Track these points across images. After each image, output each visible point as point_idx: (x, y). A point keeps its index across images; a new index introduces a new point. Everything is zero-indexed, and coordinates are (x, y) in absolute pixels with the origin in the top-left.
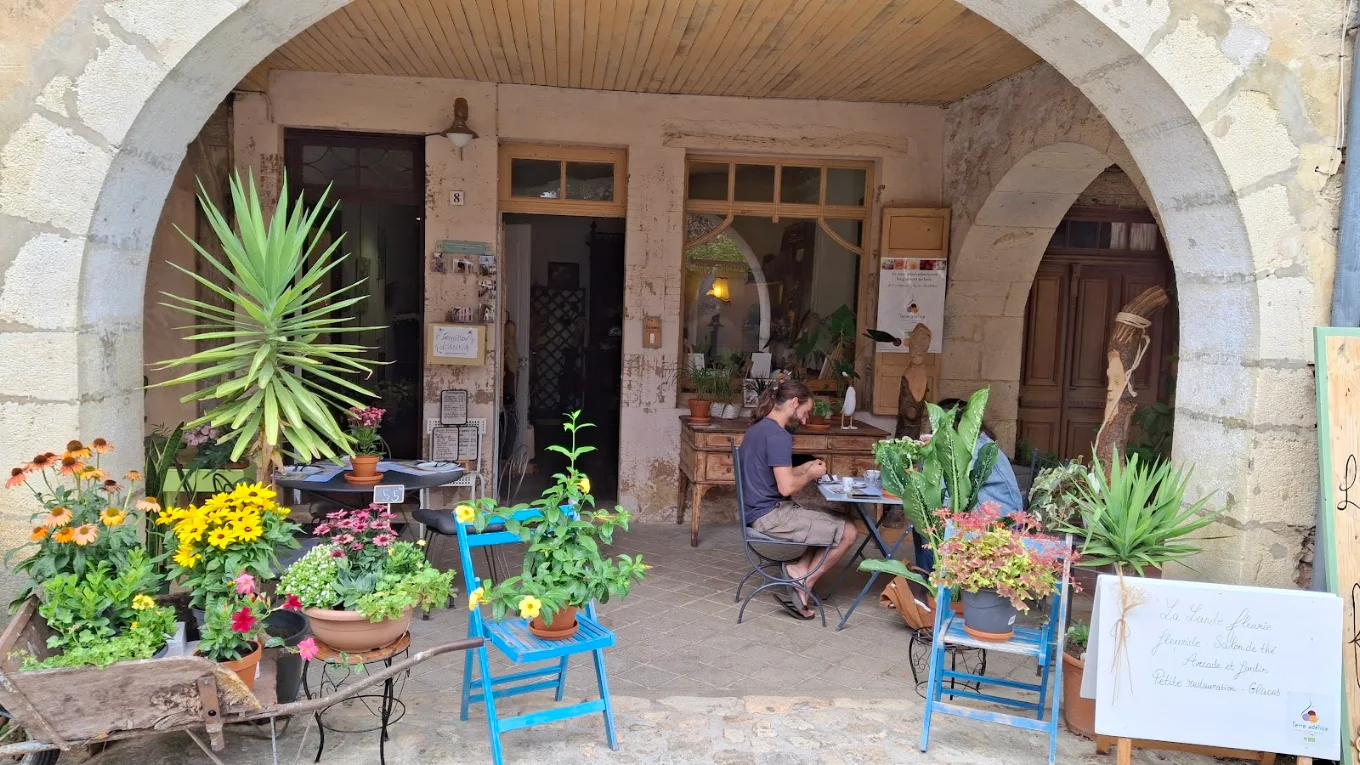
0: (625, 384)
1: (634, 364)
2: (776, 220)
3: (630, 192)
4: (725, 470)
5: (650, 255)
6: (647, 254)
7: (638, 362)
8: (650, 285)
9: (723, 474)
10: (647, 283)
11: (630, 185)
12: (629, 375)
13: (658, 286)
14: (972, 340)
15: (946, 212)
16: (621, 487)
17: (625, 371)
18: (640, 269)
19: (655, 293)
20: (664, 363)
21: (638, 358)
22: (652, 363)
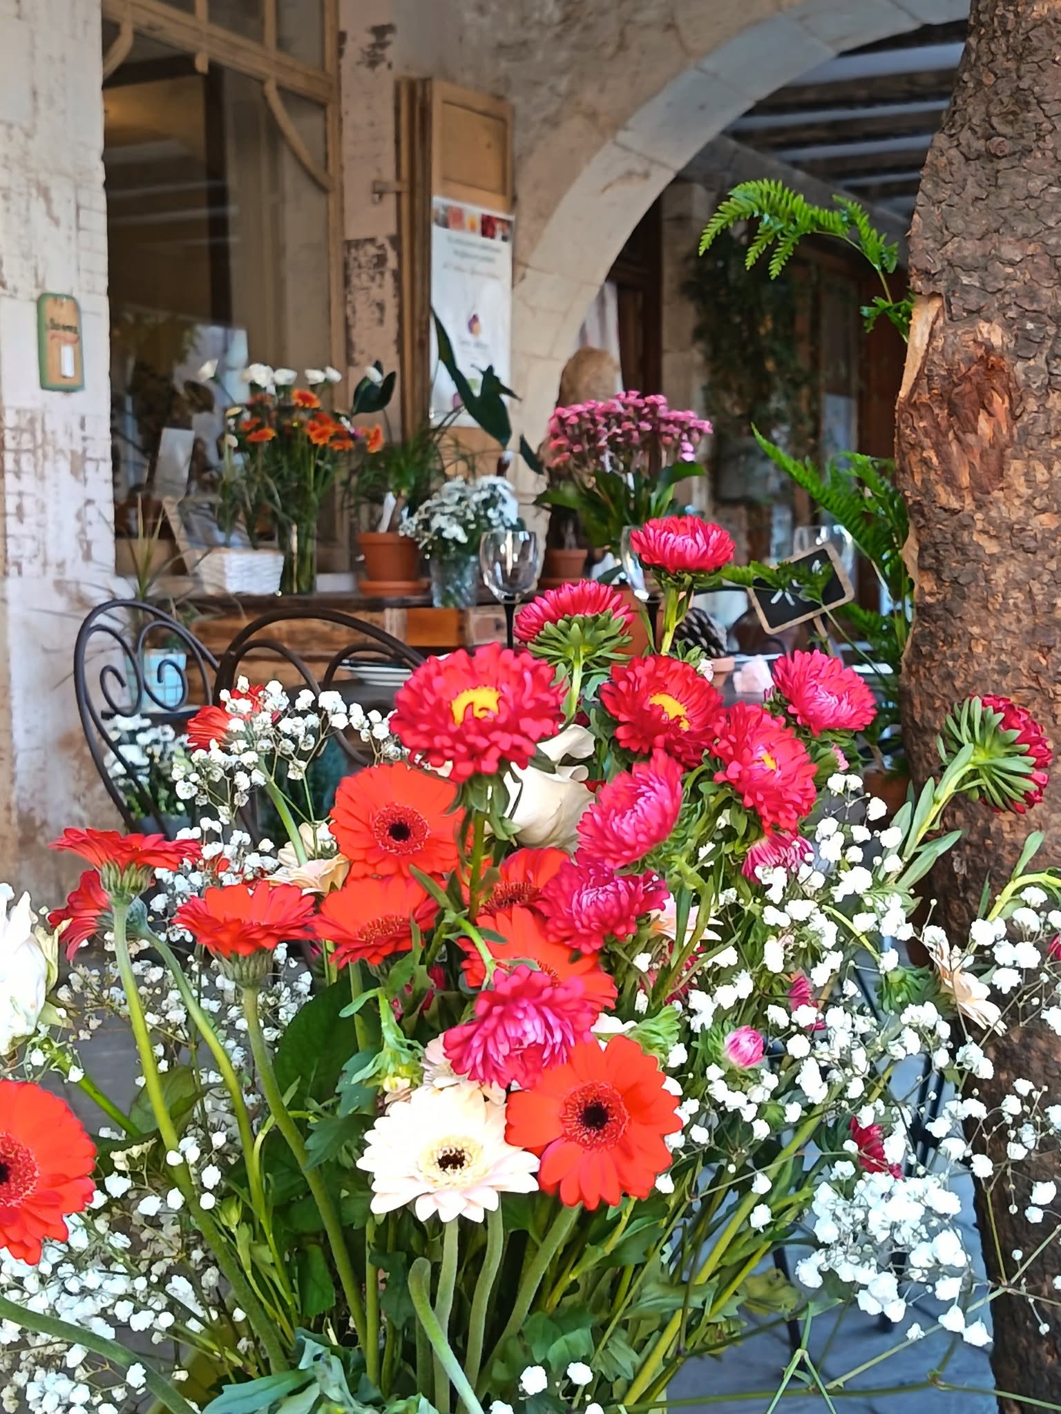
0: (10, 503)
1: (26, 440)
2: (203, 66)
5: (42, 103)
7: (34, 436)
8: (45, 193)
10: (39, 187)
12: (18, 476)
13: (62, 200)
15: (507, 109)
17: (8, 461)
18: (22, 138)
19: (57, 222)
20: (84, 439)
21: (32, 421)
22: (63, 442)
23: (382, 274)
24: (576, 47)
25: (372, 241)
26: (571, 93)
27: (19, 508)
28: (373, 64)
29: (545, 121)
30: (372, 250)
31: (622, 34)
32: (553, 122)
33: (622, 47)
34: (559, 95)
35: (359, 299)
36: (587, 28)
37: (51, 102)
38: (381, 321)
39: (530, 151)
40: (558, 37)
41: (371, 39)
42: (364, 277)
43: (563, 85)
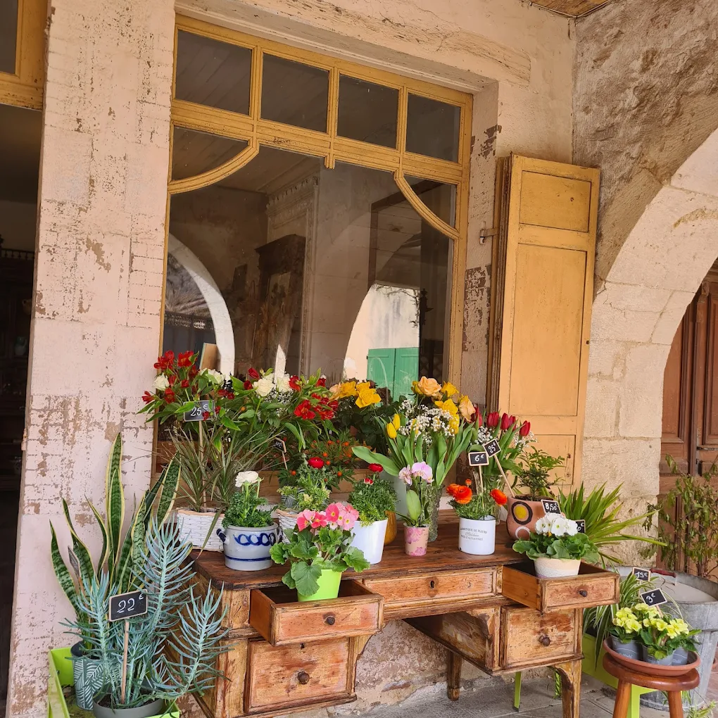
0: (30, 463)
1: (56, 417)
2: (331, 164)
3: (53, 44)
4: (293, 681)
5: (98, 187)
6: (92, 182)
7: (65, 414)
8: (97, 249)
9: (289, 689)
10: (89, 244)
11: (55, 31)
12: (43, 442)
13: (115, 251)
14: (611, 377)
15: (593, 174)
16: (13, 700)
17: (32, 432)
18: (74, 212)
19: (108, 267)
20: (124, 414)
21: (64, 404)
22: (97, 416)
23: (482, 290)
24: (645, 122)
25: (478, 269)
26: (641, 154)
27: (42, 465)
28: (486, 154)
29: (622, 178)
30: (479, 276)
31: (678, 105)
32: (627, 179)
33: (677, 114)
34: (632, 158)
35: (471, 307)
36: (655, 105)
37: (110, 186)
38: (480, 322)
39: (612, 201)
40: (635, 117)
41: (486, 137)
42: (474, 293)
43: (635, 152)
